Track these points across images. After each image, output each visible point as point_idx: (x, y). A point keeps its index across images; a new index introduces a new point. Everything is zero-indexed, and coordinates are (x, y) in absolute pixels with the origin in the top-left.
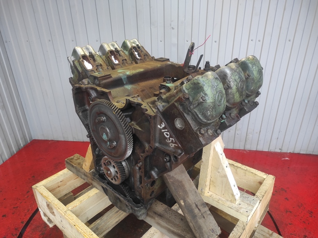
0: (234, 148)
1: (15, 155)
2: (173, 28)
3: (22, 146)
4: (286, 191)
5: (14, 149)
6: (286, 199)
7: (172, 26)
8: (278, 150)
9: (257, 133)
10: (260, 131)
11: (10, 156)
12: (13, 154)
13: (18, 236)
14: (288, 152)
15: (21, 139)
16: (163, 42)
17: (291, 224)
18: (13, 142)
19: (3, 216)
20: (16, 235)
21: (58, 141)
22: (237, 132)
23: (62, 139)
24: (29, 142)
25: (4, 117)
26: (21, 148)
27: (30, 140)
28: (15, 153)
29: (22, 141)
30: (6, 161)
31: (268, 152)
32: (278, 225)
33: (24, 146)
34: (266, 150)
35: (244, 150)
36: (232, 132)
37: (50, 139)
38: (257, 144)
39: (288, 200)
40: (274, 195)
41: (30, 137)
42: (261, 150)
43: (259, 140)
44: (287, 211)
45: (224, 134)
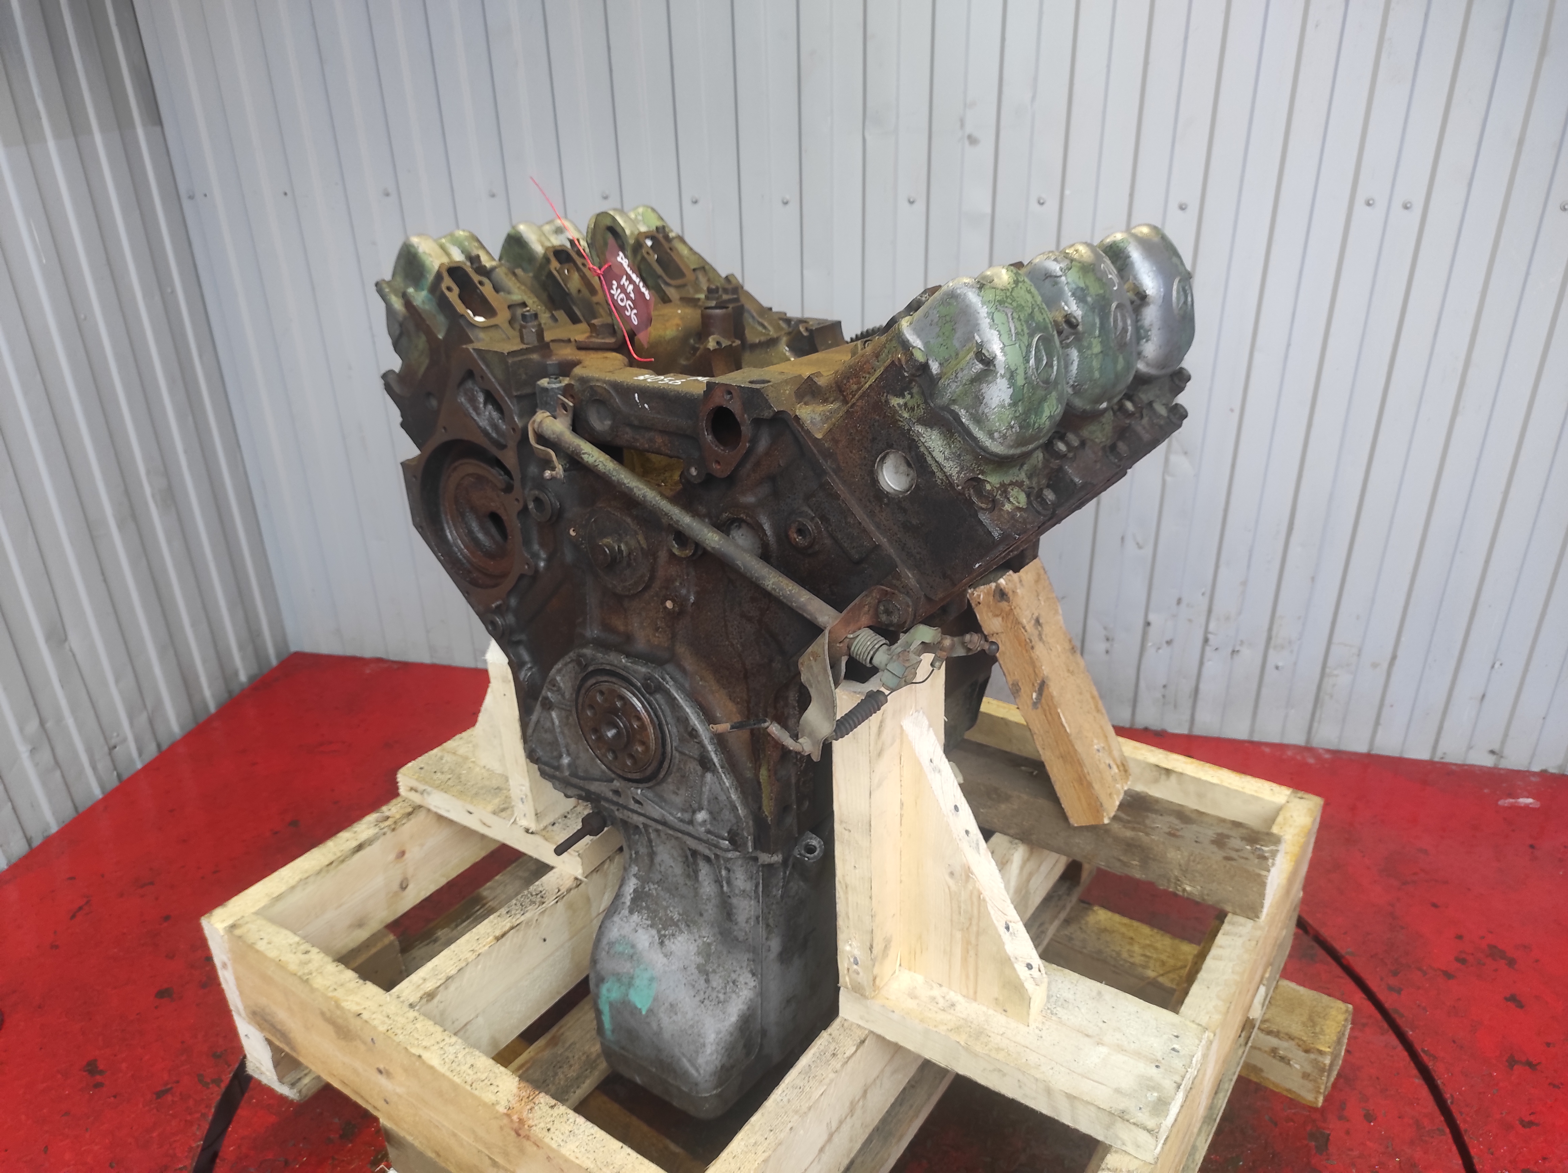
0: (1256, 738)
1: (211, 719)
2: (972, 140)
3: (243, 677)
4: (1511, 962)
5: (207, 693)
6: (1513, 999)
7: (969, 129)
8: (1482, 759)
9: (1375, 665)
10: (1394, 657)
11: (191, 726)
12: (202, 718)
13: (223, 1086)
14: (1536, 768)
15: (241, 648)
16: (920, 206)
17: (1531, 1124)
18: (204, 661)
19: (162, 994)
20: (217, 1081)
21: (406, 667)
22: (1274, 658)
23: (425, 658)
24: (274, 662)
25: (169, 542)
26: (237, 690)
27: (278, 654)
28: (213, 709)
29: (243, 658)
30: (174, 746)
31: (1431, 763)
32: (1462, 1126)
33: (251, 678)
34: (1419, 752)
35: (1308, 749)
36: (1250, 656)
37: (368, 653)
38: (1377, 723)
39: (1520, 1005)
40: (1448, 975)
41: (281, 639)
42: (1396, 754)
43: (1387, 702)
44: (1512, 1062)
45: (1208, 665)
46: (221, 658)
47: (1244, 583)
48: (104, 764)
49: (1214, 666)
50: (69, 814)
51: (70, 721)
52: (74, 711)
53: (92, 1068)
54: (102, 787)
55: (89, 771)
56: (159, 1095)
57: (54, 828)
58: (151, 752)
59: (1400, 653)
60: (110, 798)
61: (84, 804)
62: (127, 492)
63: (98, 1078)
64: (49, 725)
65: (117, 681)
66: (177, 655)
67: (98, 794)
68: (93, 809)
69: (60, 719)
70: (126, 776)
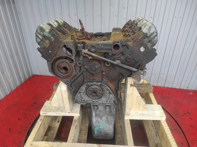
1: (23, 83)
2: (124, 8)
3: (27, 78)
4: (190, 114)
5: (23, 80)
6: (191, 118)
8: (186, 88)
9: (173, 77)
10: (175, 76)
11: (21, 84)
12: (22, 83)
14: (192, 90)
15: (27, 74)
16: (117, 17)
17: (194, 134)
18: (22, 76)
19: (19, 119)
20: (27, 131)
21: (49, 76)
22: (160, 76)
24: (31, 76)
26: (26, 79)
27: (32, 75)
28: (23, 82)
30: (18, 87)
31: (179, 89)
33: (28, 78)
35: (164, 87)
36: (157, 75)
37: (44, 74)
38: (173, 84)
39: (192, 119)
40: (183, 116)
41: (32, 73)
42: (175, 88)
43: (174, 81)
44: (191, 126)
45: (152, 77)
46: (24, 75)
47: (157, 66)
48: (9, 89)
49: (153, 77)
50: (5, 96)
51: (5, 84)
52: (5, 82)
53: (10, 129)
54: (9, 92)
55: (7, 90)
56: (19, 132)
57: (3, 98)
58: (15, 88)
59: (176, 75)
60: (10, 94)
61: (7, 94)
62: (11, 53)
63: (11, 130)
64: (2, 84)
65: (11, 78)
66: (18, 75)
67: (9, 93)
68: (8, 95)
69: (3, 83)
70: (12, 91)
